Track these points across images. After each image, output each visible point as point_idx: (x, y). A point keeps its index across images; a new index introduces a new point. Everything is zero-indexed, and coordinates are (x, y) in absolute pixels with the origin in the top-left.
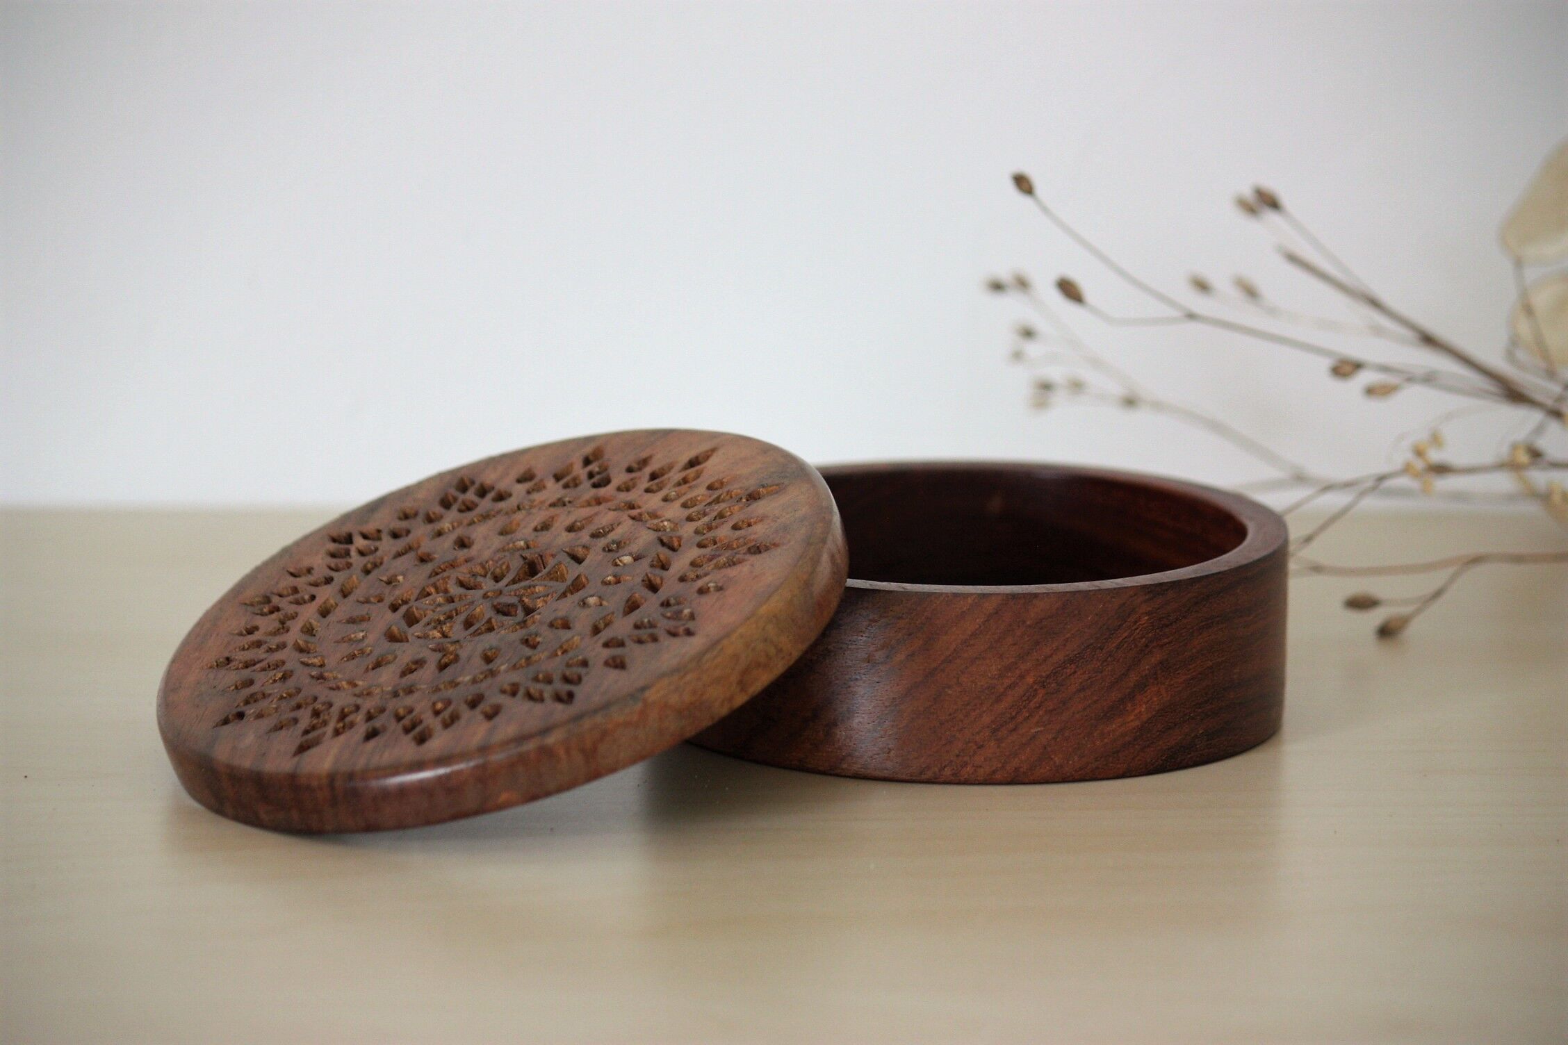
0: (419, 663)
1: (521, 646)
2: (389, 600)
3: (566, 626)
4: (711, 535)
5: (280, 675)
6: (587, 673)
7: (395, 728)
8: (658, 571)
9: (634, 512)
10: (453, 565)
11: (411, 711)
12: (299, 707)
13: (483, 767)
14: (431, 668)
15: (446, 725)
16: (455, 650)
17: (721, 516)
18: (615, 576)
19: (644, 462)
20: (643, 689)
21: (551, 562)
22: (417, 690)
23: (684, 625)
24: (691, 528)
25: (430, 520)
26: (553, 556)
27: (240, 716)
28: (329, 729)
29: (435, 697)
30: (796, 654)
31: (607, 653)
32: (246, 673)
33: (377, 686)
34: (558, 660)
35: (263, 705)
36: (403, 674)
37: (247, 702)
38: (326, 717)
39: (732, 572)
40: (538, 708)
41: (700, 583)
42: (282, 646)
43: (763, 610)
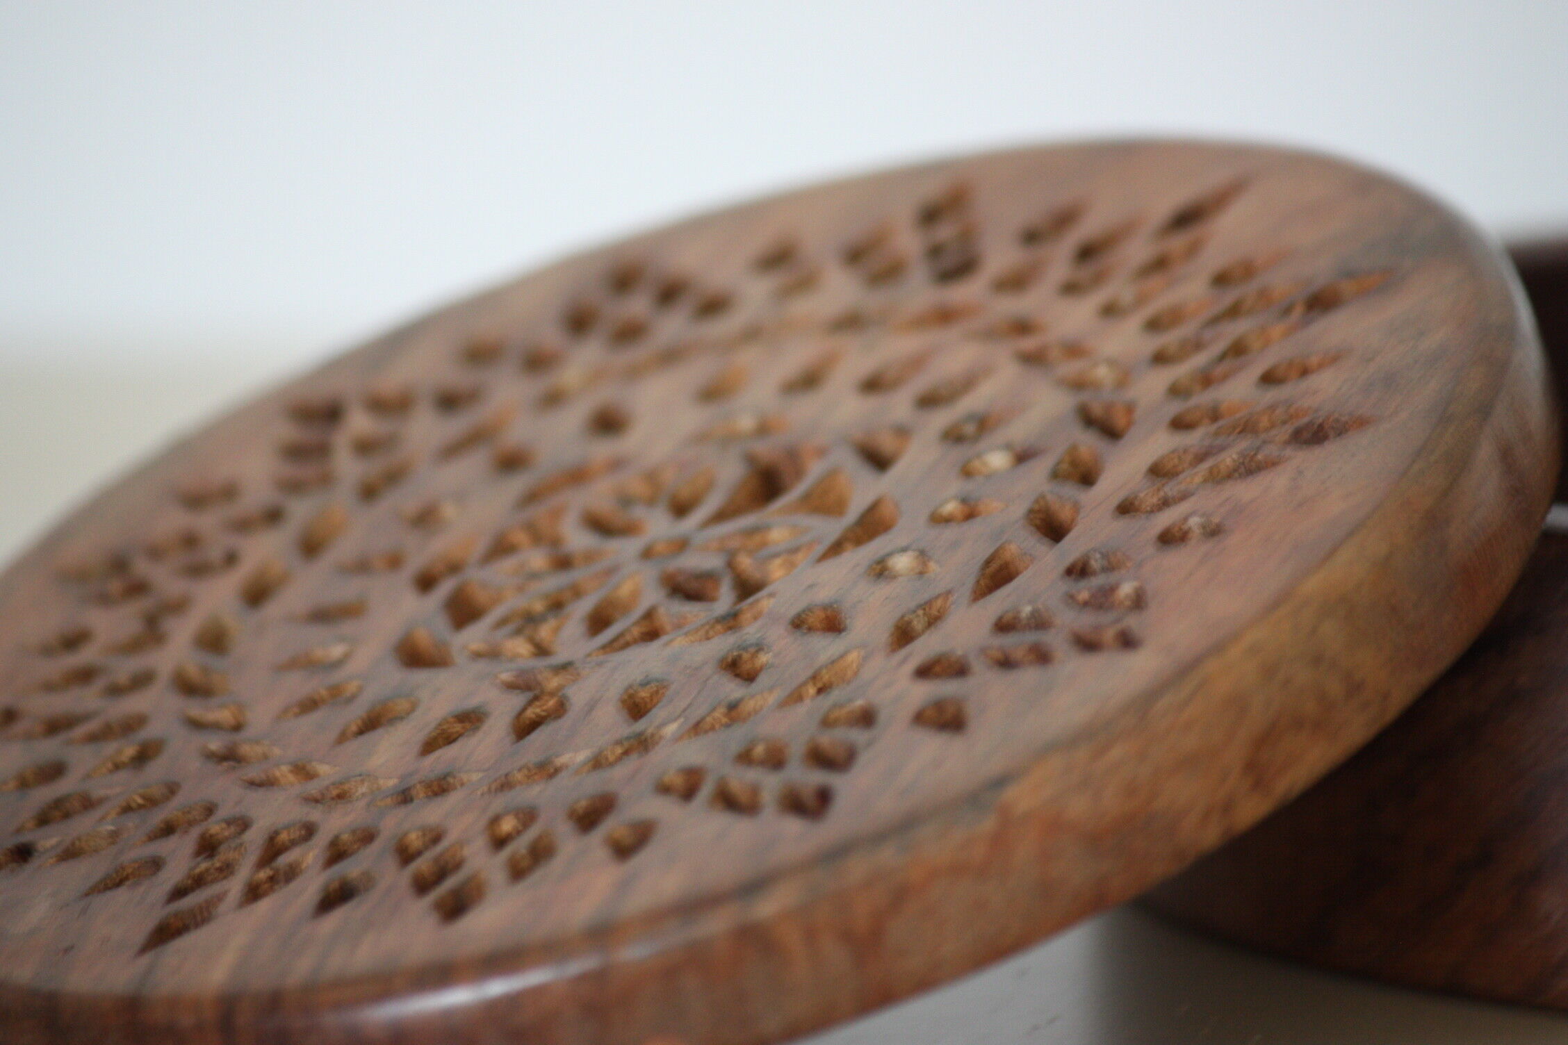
0: (470, 719)
1: (716, 677)
2: (416, 562)
3: (833, 624)
4: (1203, 399)
5: (129, 751)
6: (870, 744)
7: (394, 878)
8: (1070, 491)
9: (1029, 344)
10: (577, 476)
11: (436, 837)
12: (168, 830)
13: (598, 978)
14: (497, 727)
15: (518, 872)
16: (560, 688)
17: (1238, 350)
18: (964, 501)
19: (1064, 219)
20: (1000, 782)
21: (815, 470)
22: (462, 784)
23: (1118, 621)
24: (1160, 380)
25: (537, 362)
26: (821, 452)
27: (23, 853)
28: (235, 886)
29: (499, 803)
30: (1401, 695)
31: (924, 692)
32: (48, 749)
33: (364, 777)
34: (802, 710)
35: (81, 826)
36: (429, 747)
37: (43, 820)
38: (231, 855)
39: (1245, 491)
40: (740, 829)
41: (1165, 519)
42: (142, 681)
43: (1312, 585)
